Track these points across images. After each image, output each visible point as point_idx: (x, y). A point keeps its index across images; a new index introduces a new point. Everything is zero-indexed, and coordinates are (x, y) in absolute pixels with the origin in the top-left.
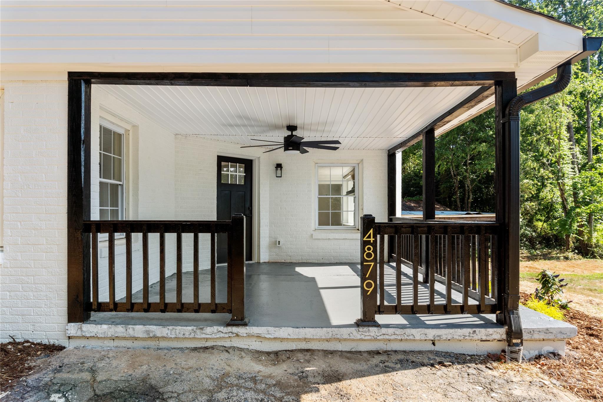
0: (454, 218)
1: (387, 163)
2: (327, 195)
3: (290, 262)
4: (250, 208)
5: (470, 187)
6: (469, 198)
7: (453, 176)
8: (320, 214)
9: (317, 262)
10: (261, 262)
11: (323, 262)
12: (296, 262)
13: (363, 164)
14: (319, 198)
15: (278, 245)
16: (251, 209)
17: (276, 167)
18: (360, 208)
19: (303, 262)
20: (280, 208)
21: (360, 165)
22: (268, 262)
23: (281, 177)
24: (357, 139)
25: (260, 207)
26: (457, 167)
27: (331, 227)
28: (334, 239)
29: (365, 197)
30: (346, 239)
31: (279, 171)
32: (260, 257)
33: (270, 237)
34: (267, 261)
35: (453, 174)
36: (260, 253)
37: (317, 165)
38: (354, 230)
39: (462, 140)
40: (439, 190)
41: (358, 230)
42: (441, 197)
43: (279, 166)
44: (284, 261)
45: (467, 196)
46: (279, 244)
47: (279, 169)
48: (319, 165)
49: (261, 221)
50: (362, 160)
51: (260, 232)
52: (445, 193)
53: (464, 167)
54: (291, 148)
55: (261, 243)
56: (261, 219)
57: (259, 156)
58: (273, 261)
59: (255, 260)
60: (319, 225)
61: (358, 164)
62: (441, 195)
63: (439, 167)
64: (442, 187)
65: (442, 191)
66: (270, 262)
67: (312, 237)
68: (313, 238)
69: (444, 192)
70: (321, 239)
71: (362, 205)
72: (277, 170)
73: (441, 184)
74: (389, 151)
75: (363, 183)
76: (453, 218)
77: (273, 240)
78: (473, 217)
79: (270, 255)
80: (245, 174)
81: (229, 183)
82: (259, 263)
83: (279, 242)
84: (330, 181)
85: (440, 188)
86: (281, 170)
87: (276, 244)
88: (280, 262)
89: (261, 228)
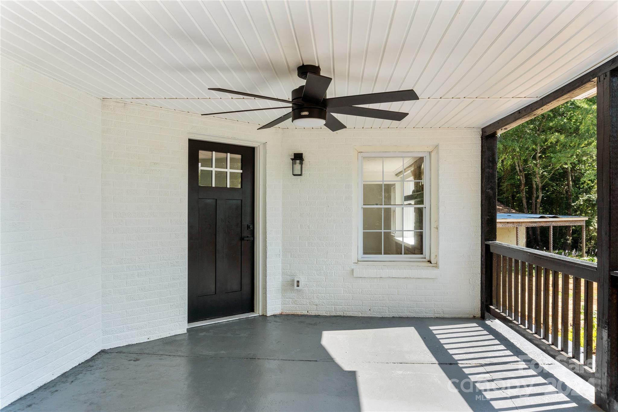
0: (526, 222)
1: (480, 151)
2: (377, 204)
3: (317, 314)
4: (251, 226)
5: (540, 185)
6: (537, 197)
7: (519, 172)
8: (366, 236)
9: (360, 315)
10: (268, 315)
11: (370, 316)
12: (325, 314)
13: (438, 153)
14: (365, 210)
15: (296, 287)
16: (252, 229)
17: (292, 159)
18: (433, 225)
19: (338, 314)
20: (301, 226)
21: (432, 154)
22: (281, 315)
23: (301, 175)
24: (439, 101)
25: (267, 224)
26: (526, 161)
27: (383, 257)
28: (390, 277)
29: (441, 208)
30: (410, 278)
31: (298, 166)
32: (266, 306)
33: (283, 273)
34: (278, 312)
35: (518, 170)
36: (266, 300)
37: (360, 155)
38: (423, 262)
39: (532, 130)
40: (501, 188)
41: (428, 261)
42: (504, 197)
43: (298, 157)
44: (306, 313)
45: (535, 195)
46: (298, 286)
47: (298, 161)
48: (364, 155)
49: (269, 248)
50: (437, 146)
51: (266, 266)
52: (508, 192)
53: (534, 162)
54: (306, 113)
55: (268, 284)
56: (267, 245)
57: (264, 142)
58: (288, 312)
59: (258, 312)
60: (365, 253)
61: (430, 153)
62: (504, 195)
63: (503, 161)
64: (505, 185)
65: (505, 189)
66: (284, 313)
67: (353, 275)
68: (355, 275)
69: (507, 190)
70: (368, 278)
71: (438, 221)
72: (295, 164)
73: (504, 182)
74: (484, 130)
75: (438, 185)
76: (524, 222)
77: (289, 278)
78: (548, 222)
79: (283, 303)
80: (241, 171)
81: (214, 186)
82: (264, 316)
83: (298, 282)
84: (383, 181)
85: (502, 186)
86: (301, 164)
87: (293, 285)
88: (299, 313)
89: (268, 260)
